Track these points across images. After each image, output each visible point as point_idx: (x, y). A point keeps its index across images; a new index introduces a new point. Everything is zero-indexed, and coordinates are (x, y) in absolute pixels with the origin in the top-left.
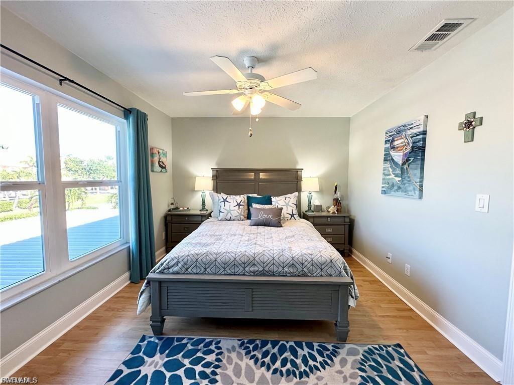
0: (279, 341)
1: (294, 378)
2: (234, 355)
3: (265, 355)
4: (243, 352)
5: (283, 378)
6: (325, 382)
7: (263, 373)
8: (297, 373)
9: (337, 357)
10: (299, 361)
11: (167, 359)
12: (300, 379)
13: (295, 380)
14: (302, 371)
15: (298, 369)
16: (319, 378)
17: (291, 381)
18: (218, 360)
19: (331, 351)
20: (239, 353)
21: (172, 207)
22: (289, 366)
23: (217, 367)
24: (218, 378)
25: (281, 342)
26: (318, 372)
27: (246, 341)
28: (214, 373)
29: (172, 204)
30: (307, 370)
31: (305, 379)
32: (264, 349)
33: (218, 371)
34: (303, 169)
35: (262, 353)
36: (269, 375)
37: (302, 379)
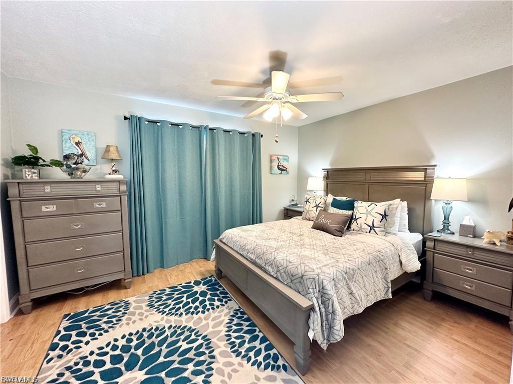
0: (257, 327)
1: (230, 348)
2: (226, 311)
3: (238, 325)
4: (232, 314)
5: (226, 342)
6: (239, 369)
7: (222, 331)
8: (236, 348)
9: (273, 371)
10: (247, 345)
11: (205, 290)
12: (231, 352)
13: (229, 349)
14: (240, 351)
15: (239, 347)
16: (241, 365)
17: (226, 347)
18: (218, 307)
19: (276, 365)
20: (230, 312)
21: (293, 203)
22: (238, 341)
23: (213, 309)
24: (207, 313)
25: (256, 328)
26: (246, 362)
27: (241, 310)
28: (208, 310)
29: (293, 200)
30: (243, 354)
31: (234, 355)
32: (242, 322)
33: (211, 310)
34: (435, 166)
35: (238, 322)
36: (223, 333)
37: (232, 354)
